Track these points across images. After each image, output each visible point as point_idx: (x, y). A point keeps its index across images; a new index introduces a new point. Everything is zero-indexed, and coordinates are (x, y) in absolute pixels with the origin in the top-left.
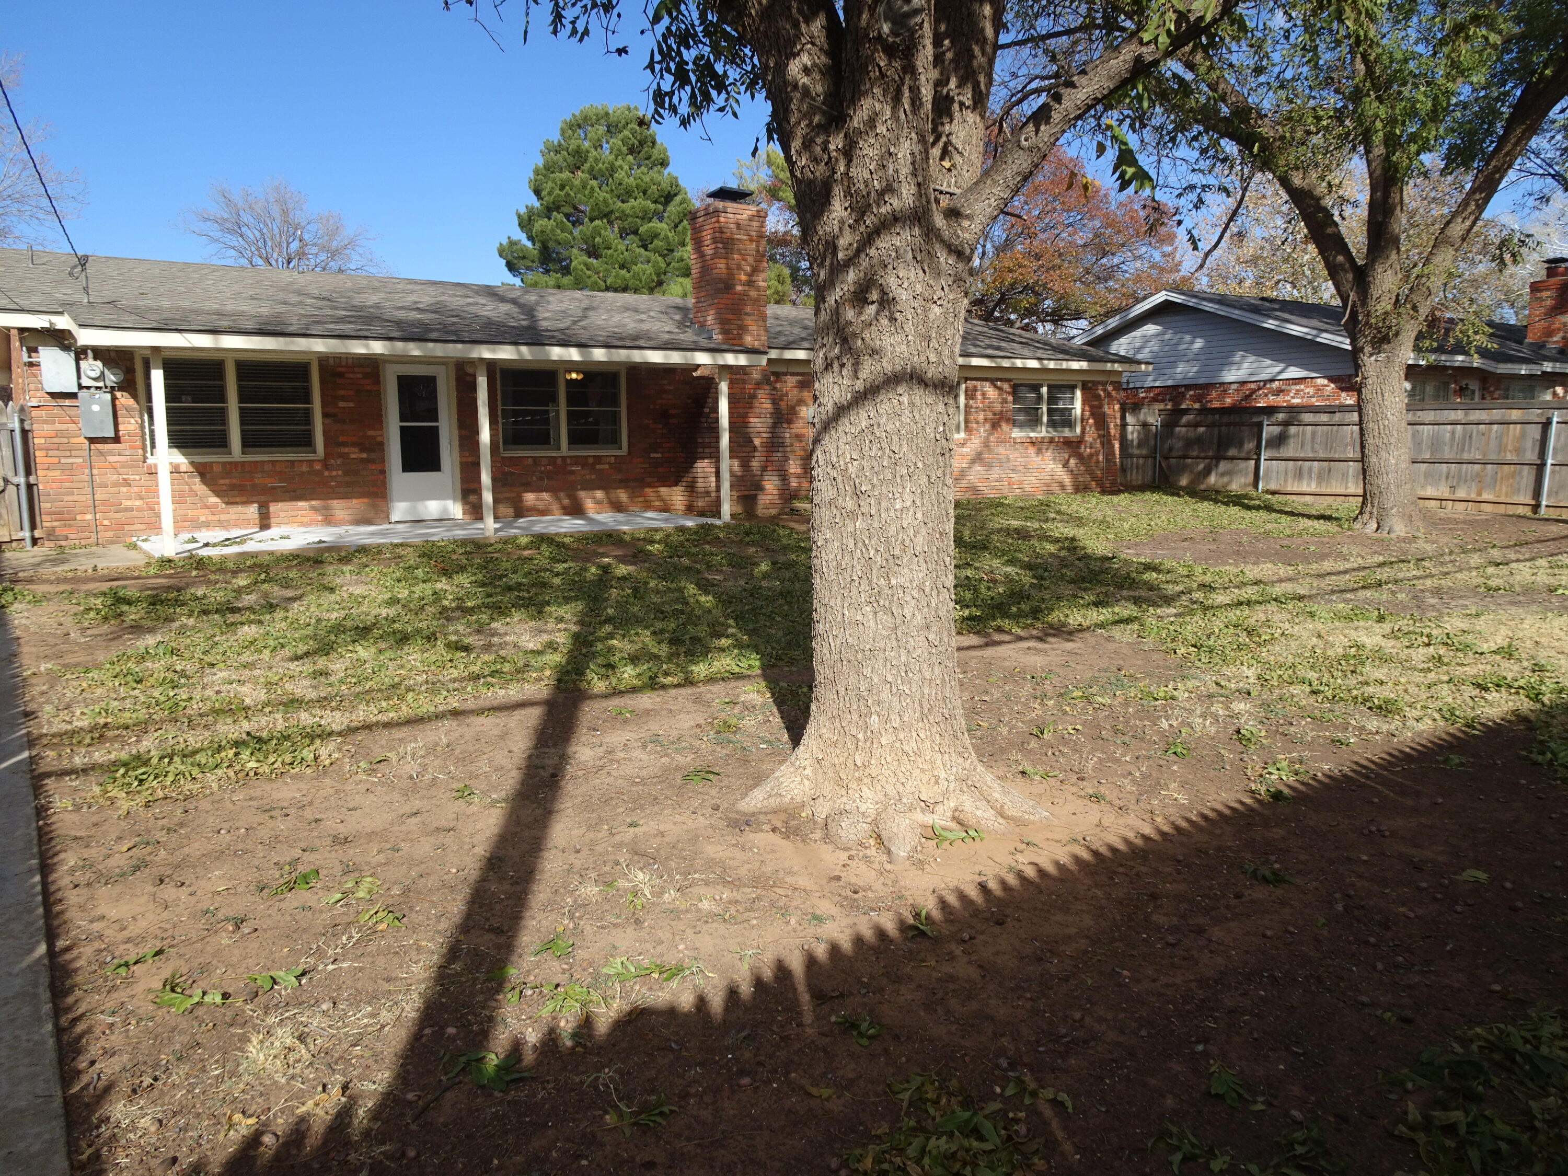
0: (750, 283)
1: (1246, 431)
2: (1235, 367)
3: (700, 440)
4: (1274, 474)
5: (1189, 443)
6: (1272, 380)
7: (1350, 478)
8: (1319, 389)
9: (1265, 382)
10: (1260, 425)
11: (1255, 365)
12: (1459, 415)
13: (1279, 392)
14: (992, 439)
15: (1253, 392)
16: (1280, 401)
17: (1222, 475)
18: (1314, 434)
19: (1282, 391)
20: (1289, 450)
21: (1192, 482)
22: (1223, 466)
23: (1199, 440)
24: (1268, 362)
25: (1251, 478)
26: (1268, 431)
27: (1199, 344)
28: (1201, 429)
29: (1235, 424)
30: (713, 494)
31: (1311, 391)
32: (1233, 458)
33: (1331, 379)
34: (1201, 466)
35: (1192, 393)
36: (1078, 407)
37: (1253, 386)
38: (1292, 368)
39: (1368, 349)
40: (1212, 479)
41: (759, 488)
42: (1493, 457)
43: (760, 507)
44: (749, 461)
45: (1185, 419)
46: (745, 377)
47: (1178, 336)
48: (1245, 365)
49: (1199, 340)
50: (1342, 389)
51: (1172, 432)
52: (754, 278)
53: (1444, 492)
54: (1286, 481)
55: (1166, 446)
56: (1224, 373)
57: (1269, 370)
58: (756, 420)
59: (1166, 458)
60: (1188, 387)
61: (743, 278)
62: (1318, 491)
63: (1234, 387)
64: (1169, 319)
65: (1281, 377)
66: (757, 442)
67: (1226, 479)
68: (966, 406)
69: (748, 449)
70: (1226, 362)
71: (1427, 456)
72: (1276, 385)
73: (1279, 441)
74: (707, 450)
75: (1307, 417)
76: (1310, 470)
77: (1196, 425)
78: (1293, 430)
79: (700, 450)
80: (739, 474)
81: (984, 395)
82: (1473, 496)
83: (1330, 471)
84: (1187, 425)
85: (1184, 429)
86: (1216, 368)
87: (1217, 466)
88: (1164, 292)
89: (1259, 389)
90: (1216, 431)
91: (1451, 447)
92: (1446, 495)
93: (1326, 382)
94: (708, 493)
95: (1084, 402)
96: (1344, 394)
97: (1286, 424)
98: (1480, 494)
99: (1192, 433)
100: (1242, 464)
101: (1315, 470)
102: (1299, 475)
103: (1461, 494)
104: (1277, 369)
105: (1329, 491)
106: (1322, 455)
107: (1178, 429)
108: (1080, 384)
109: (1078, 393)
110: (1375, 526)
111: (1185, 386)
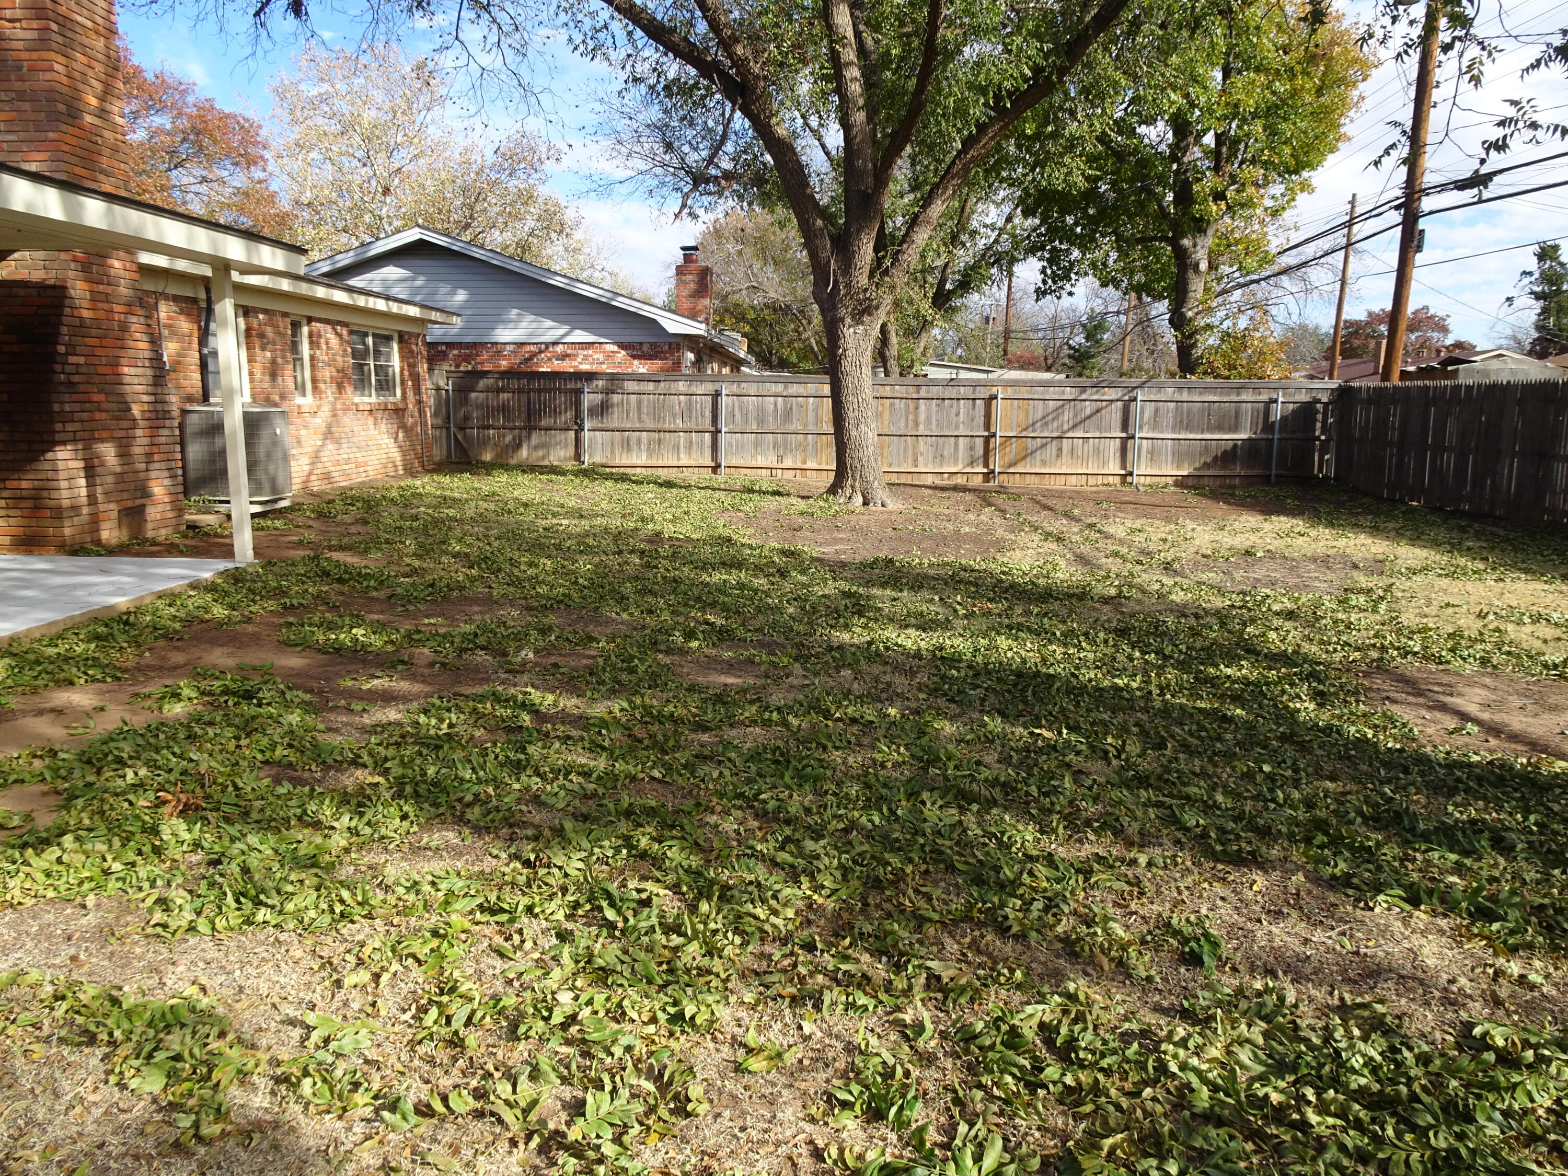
0: (102, 113)
1: (561, 399)
2: (511, 325)
3: (56, 407)
4: (599, 446)
5: (489, 411)
6: (555, 344)
7: (682, 449)
8: (610, 356)
9: (547, 345)
10: (579, 392)
11: (534, 325)
12: (780, 388)
13: (564, 357)
14: (339, 406)
15: (533, 355)
16: (567, 366)
17: (536, 448)
18: (639, 403)
19: (568, 356)
20: (615, 420)
21: (498, 456)
22: (535, 438)
23: (504, 409)
24: (549, 323)
25: (571, 451)
26: (589, 399)
27: (461, 296)
28: (505, 396)
29: (549, 391)
30: (85, 511)
31: (601, 357)
32: (547, 429)
33: (622, 346)
34: (509, 438)
35: (456, 352)
36: (396, 362)
37: (533, 348)
38: (578, 332)
39: (848, 321)
40: (524, 452)
41: (146, 493)
42: (812, 428)
43: (150, 526)
44: (129, 446)
45: (482, 383)
46: (109, 289)
47: (433, 284)
48: (524, 324)
49: (461, 291)
50: (634, 357)
51: (467, 399)
52: (108, 107)
53: (772, 461)
54: (613, 453)
55: (461, 413)
56: (498, 331)
57: (552, 332)
58: (133, 371)
59: (462, 429)
60: (451, 345)
61: (94, 101)
62: (649, 463)
63: (511, 348)
64: (419, 262)
65: (568, 339)
66: (136, 410)
67: (541, 453)
68: (312, 358)
69: (125, 424)
70: (499, 320)
71: (754, 427)
72: (559, 349)
73: (602, 409)
74: (70, 427)
75: (630, 386)
76: (639, 441)
77: (499, 391)
78: (616, 398)
79: (58, 426)
80: (118, 469)
81: (327, 343)
82: (799, 465)
83: (660, 441)
84: (488, 390)
85: (482, 395)
86: (488, 325)
87: (529, 437)
88: (417, 230)
89: (541, 352)
90: (524, 398)
91: (775, 418)
92: (775, 465)
93: (616, 348)
94: (75, 508)
95: (403, 358)
96: (636, 362)
97: (608, 392)
98: (804, 462)
99: (491, 399)
100: (560, 436)
101: (644, 441)
102: (627, 446)
103: (788, 463)
104: (562, 331)
105: (660, 463)
106: (650, 425)
107: (473, 395)
108: (396, 336)
109: (395, 347)
110: (861, 500)
111: (446, 344)
